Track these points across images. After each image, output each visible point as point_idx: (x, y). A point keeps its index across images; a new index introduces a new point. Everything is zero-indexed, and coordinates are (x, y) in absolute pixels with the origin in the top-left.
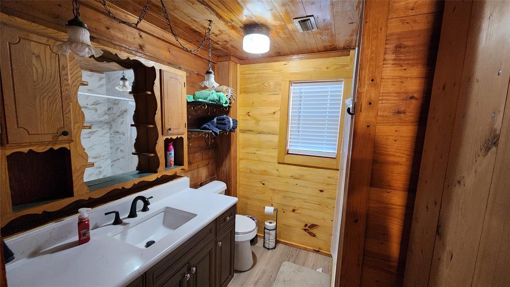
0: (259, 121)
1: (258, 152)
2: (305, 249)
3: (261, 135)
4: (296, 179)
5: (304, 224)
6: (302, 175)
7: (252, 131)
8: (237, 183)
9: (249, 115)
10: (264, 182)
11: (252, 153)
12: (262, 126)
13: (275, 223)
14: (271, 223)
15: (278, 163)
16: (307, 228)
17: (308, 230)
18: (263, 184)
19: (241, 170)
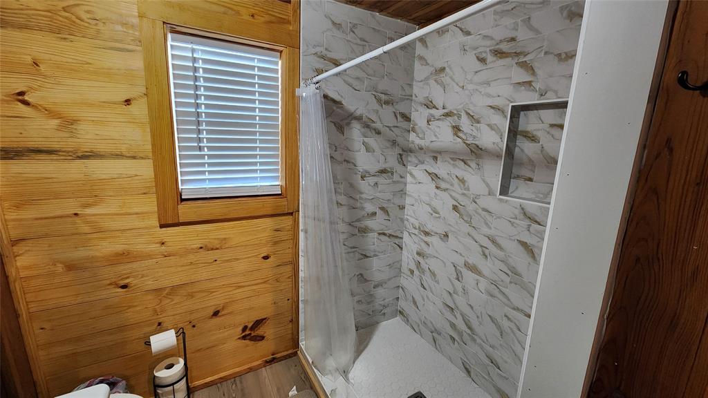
0: (74, 121)
1: (88, 211)
2: (250, 370)
3: (93, 164)
4: (212, 249)
5: (241, 328)
6: (225, 239)
7: (50, 152)
8: (17, 316)
9: (26, 103)
10: (123, 283)
11: (68, 216)
12: (87, 136)
13: (182, 361)
14: (170, 367)
15: (162, 226)
16: (247, 332)
17: (250, 334)
18: (124, 287)
19: (23, 274)
